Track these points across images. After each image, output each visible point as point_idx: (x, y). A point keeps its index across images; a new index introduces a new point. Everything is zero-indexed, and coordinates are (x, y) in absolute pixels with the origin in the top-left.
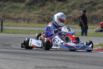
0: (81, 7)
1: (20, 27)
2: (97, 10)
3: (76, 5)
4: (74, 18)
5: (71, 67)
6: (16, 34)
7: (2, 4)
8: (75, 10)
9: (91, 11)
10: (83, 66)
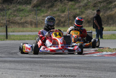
0: (94, 6)
1: (27, 32)
2: (113, 9)
3: (89, 4)
4: (88, 19)
5: (86, 75)
6: (23, 40)
7: (6, 7)
8: (88, 10)
9: (107, 10)
10: (100, 73)
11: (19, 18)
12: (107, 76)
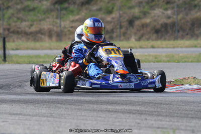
0: (168, 3)
1: (43, 49)
4: (155, 26)
5: (153, 124)
7: (3, 4)
8: (157, 9)
9: (190, 10)
10: (177, 122)
11: (27, 23)
12: (191, 127)
